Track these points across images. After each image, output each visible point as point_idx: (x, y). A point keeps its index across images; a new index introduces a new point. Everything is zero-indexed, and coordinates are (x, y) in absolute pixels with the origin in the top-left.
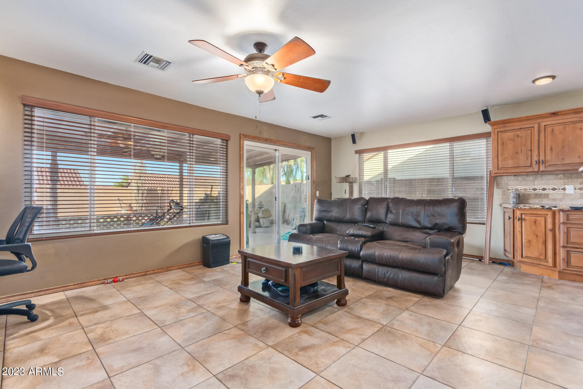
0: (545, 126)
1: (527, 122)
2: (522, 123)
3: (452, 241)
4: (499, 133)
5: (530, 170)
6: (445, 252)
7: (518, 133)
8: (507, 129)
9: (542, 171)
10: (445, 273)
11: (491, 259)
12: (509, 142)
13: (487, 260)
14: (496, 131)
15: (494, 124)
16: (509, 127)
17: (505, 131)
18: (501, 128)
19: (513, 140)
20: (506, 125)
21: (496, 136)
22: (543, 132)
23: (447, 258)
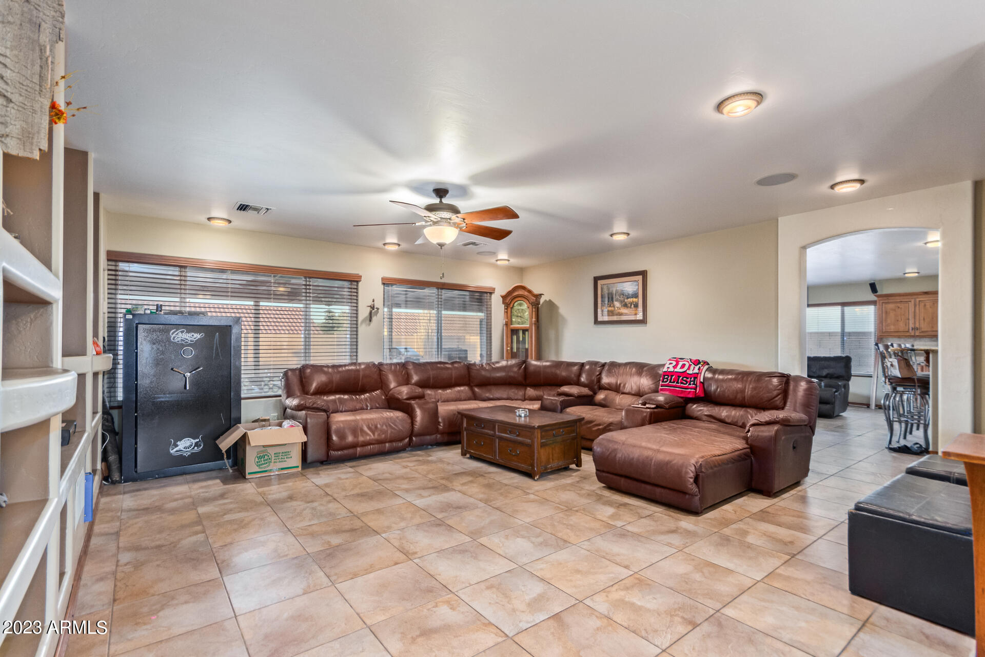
0: (919, 301)
1: (905, 297)
2: (902, 297)
3: (840, 384)
4: (883, 304)
5: (908, 334)
6: (834, 390)
7: (899, 305)
8: (890, 301)
9: (917, 336)
10: (834, 403)
11: (876, 406)
12: (891, 311)
13: (873, 406)
14: (881, 302)
15: (878, 296)
16: (891, 299)
17: (888, 303)
18: (885, 300)
19: (895, 310)
20: (890, 298)
21: (881, 307)
22: (918, 306)
23: (836, 393)
